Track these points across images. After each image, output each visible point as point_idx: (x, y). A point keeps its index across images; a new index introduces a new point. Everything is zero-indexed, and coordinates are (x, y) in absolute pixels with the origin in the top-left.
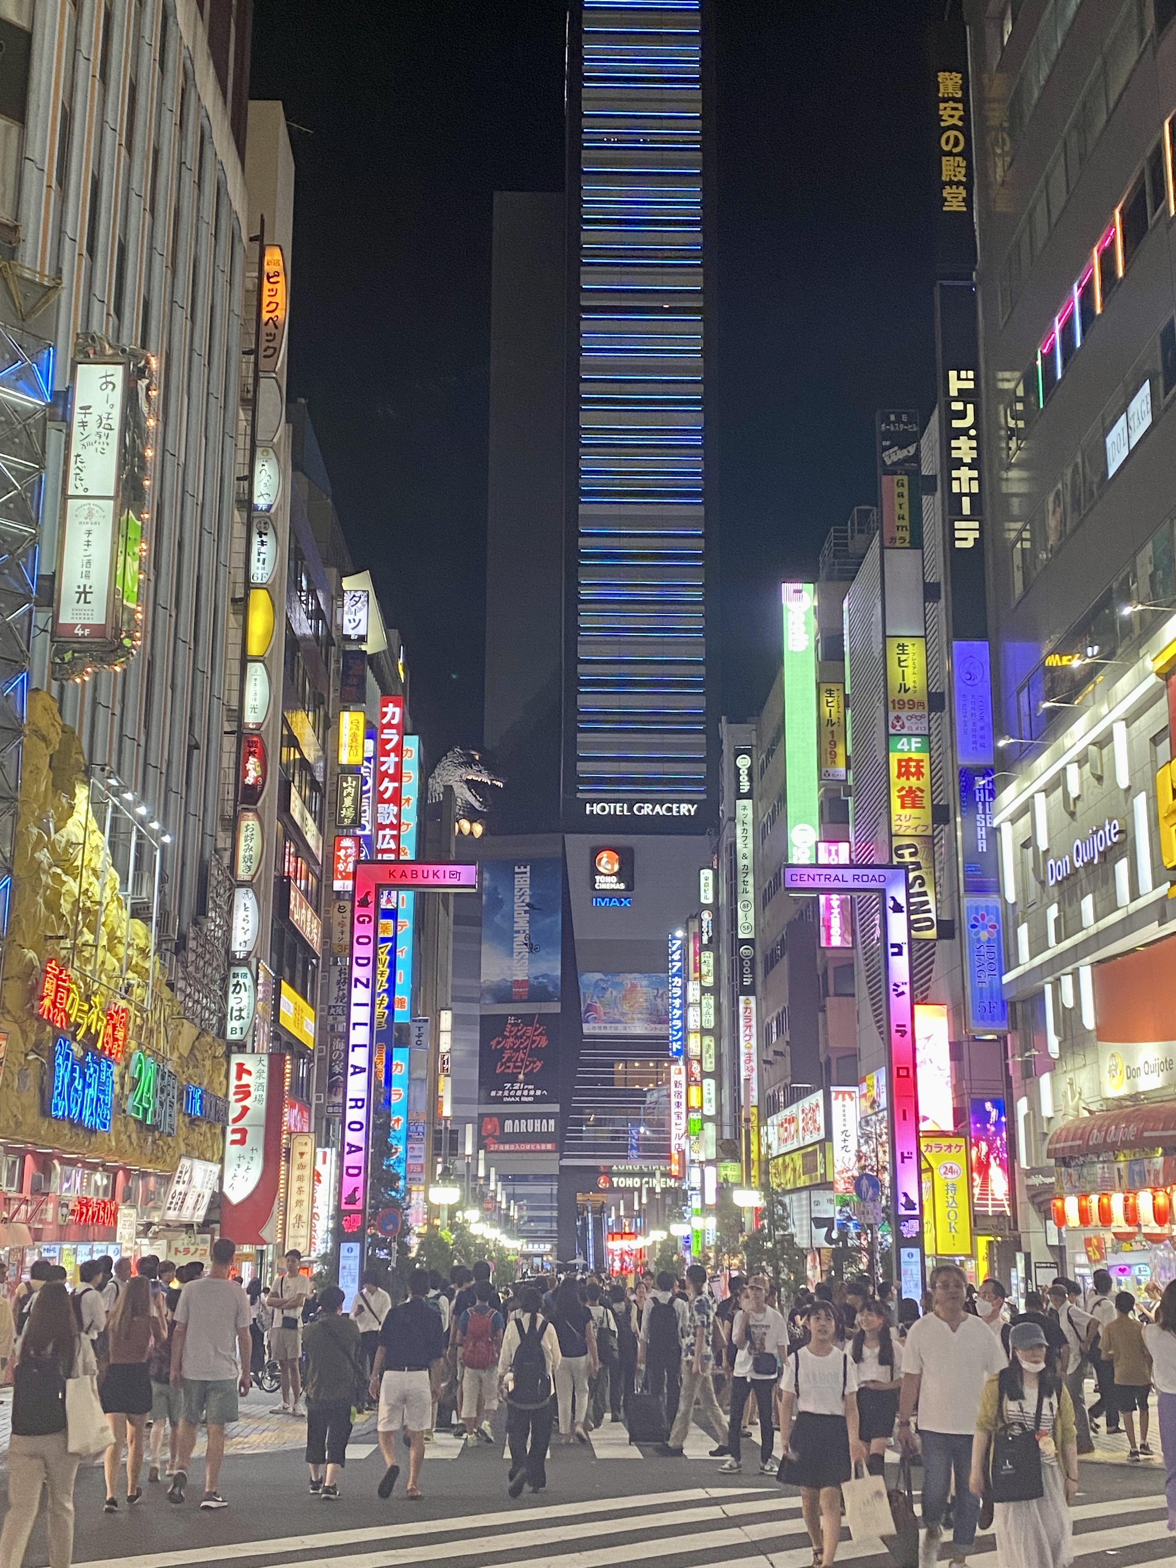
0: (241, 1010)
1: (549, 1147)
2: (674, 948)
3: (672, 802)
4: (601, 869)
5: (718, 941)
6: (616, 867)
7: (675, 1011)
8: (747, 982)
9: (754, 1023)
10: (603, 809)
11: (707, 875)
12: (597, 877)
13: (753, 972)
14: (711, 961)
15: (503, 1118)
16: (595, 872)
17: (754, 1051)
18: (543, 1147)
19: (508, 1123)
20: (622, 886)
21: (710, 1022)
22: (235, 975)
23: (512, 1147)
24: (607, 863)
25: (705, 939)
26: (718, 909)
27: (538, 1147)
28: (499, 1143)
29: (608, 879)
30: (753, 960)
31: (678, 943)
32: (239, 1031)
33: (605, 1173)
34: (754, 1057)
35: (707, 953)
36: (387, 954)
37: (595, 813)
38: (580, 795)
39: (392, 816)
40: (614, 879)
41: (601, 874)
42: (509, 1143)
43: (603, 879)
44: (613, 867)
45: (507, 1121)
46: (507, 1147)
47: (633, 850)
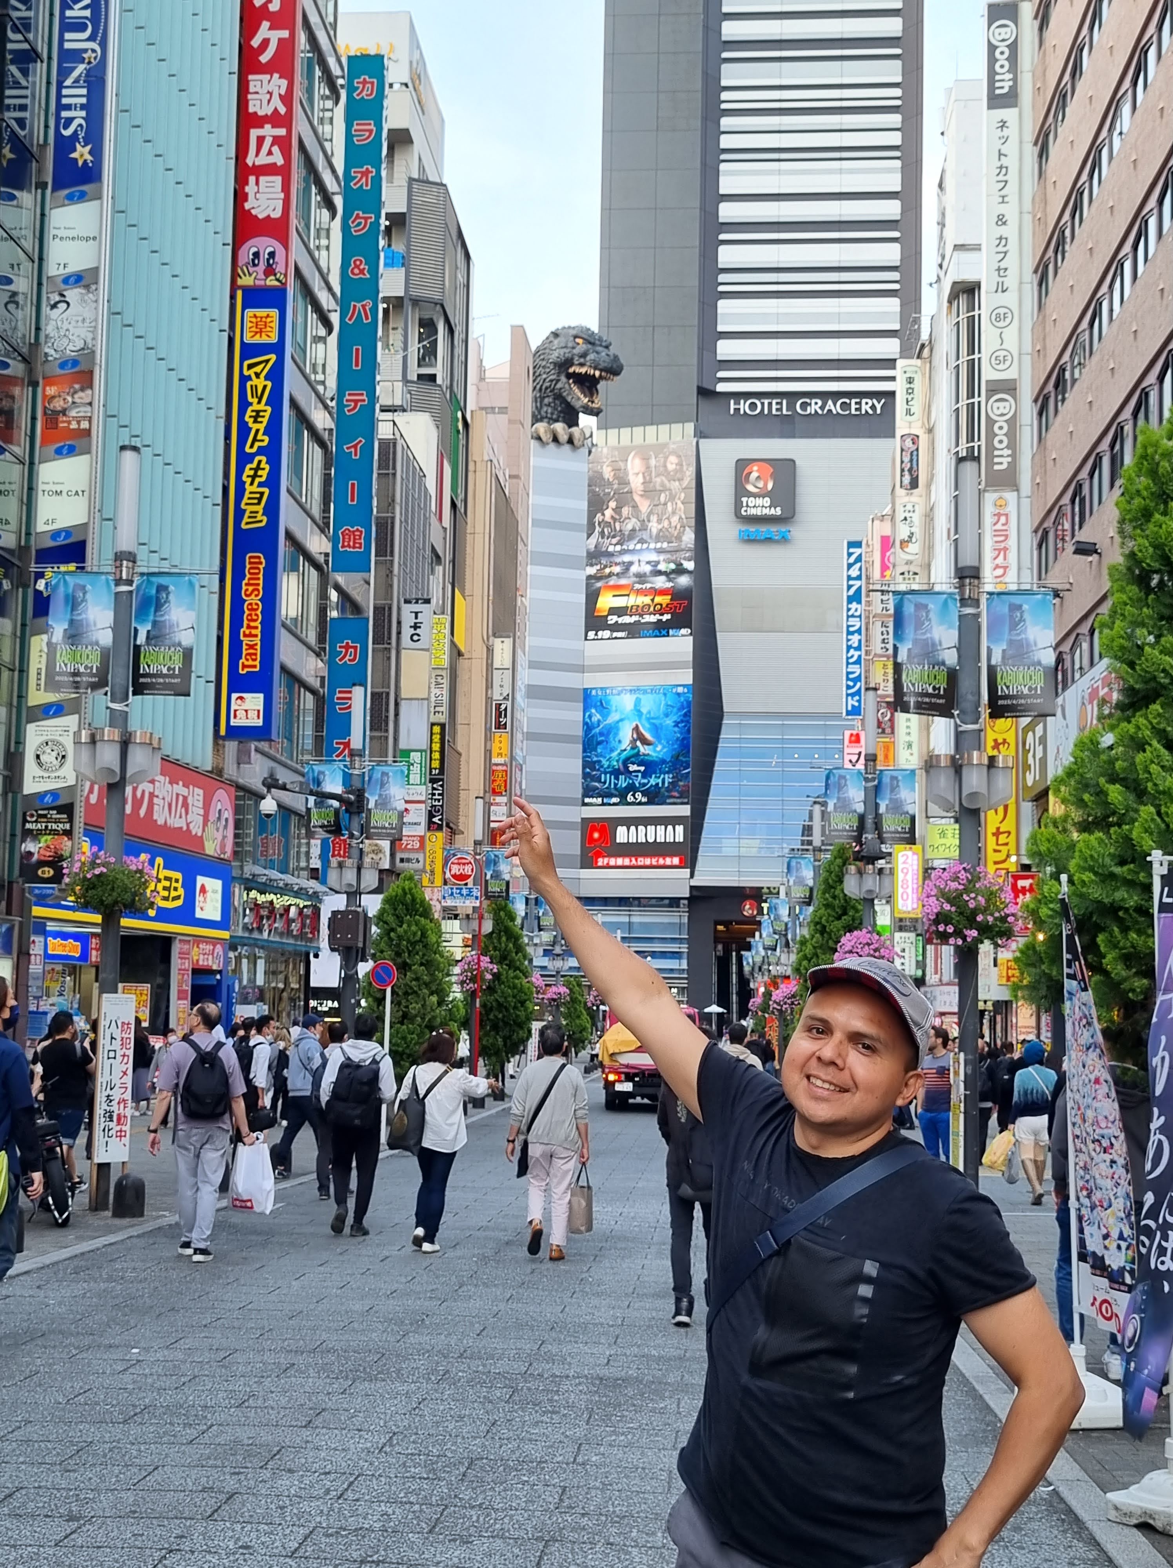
1: (676, 861)
2: (852, 560)
3: (850, 395)
4: (750, 488)
6: (770, 486)
7: (852, 652)
10: (753, 407)
12: (744, 500)
13: (1013, 445)
16: (741, 492)
18: (668, 861)
23: (627, 862)
24: (757, 480)
27: (661, 861)
29: (759, 501)
33: (748, 897)
36: (266, 379)
37: (742, 412)
38: (721, 387)
39: (276, 97)
40: (767, 501)
41: (750, 495)
42: (623, 856)
43: (752, 501)
44: (766, 485)
45: (619, 828)
46: (620, 861)
47: (793, 461)
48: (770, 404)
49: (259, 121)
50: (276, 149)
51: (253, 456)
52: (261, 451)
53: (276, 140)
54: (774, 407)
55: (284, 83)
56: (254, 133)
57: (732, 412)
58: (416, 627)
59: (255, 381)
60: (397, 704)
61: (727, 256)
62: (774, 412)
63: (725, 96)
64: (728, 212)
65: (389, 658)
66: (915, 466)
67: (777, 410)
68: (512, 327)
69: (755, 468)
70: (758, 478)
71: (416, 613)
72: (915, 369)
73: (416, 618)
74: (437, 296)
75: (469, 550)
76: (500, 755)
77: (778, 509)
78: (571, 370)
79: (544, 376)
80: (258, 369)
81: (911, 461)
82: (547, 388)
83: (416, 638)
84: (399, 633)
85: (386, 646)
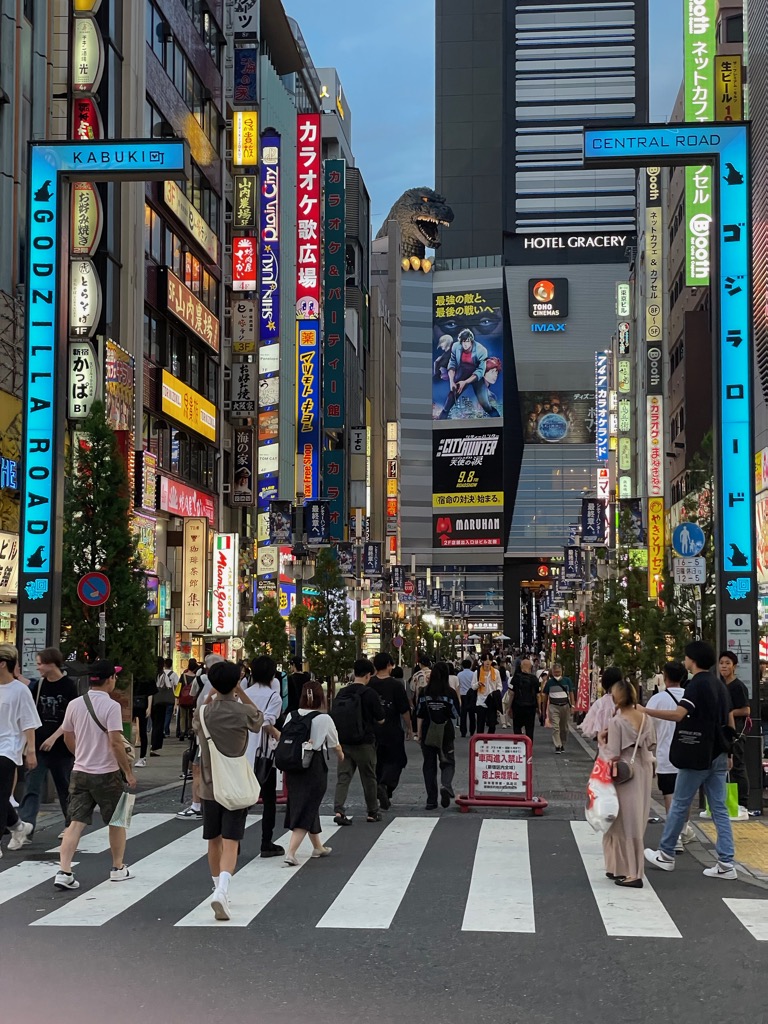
0: (83, 387)
1: (495, 542)
2: (600, 364)
3: (603, 234)
4: (539, 298)
5: (635, 351)
6: (552, 296)
7: (601, 420)
8: (655, 382)
9: (660, 420)
10: (540, 243)
11: (623, 289)
12: (535, 306)
13: (660, 373)
14: (628, 370)
15: (454, 517)
16: (532, 300)
17: (660, 446)
18: (490, 542)
19: (459, 522)
20: (557, 313)
21: (626, 425)
22: (76, 352)
23: (463, 543)
24: (543, 293)
25: (622, 348)
26: (635, 321)
27: (485, 542)
28: (452, 539)
29: (545, 307)
30: (660, 361)
31: (605, 358)
32: (82, 408)
33: (542, 564)
34: (661, 452)
35: (624, 363)
36: (311, 362)
37: (533, 247)
38: (519, 231)
39: (312, 231)
40: (550, 306)
41: (538, 302)
42: (461, 539)
43: (540, 306)
44: (549, 295)
46: (458, 542)
47: (566, 279)
48: (551, 241)
49: (304, 242)
50: (312, 255)
51: (305, 399)
52: (309, 396)
53: (313, 251)
54: (554, 243)
55: (315, 224)
56: (302, 248)
57: (526, 248)
58: (358, 442)
59: (306, 364)
61: (521, 143)
62: (554, 246)
63: (518, 35)
64: (521, 113)
67: (556, 245)
69: (542, 285)
71: (358, 435)
73: (359, 437)
74: (354, 234)
76: (392, 492)
80: (307, 358)
83: (358, 448)
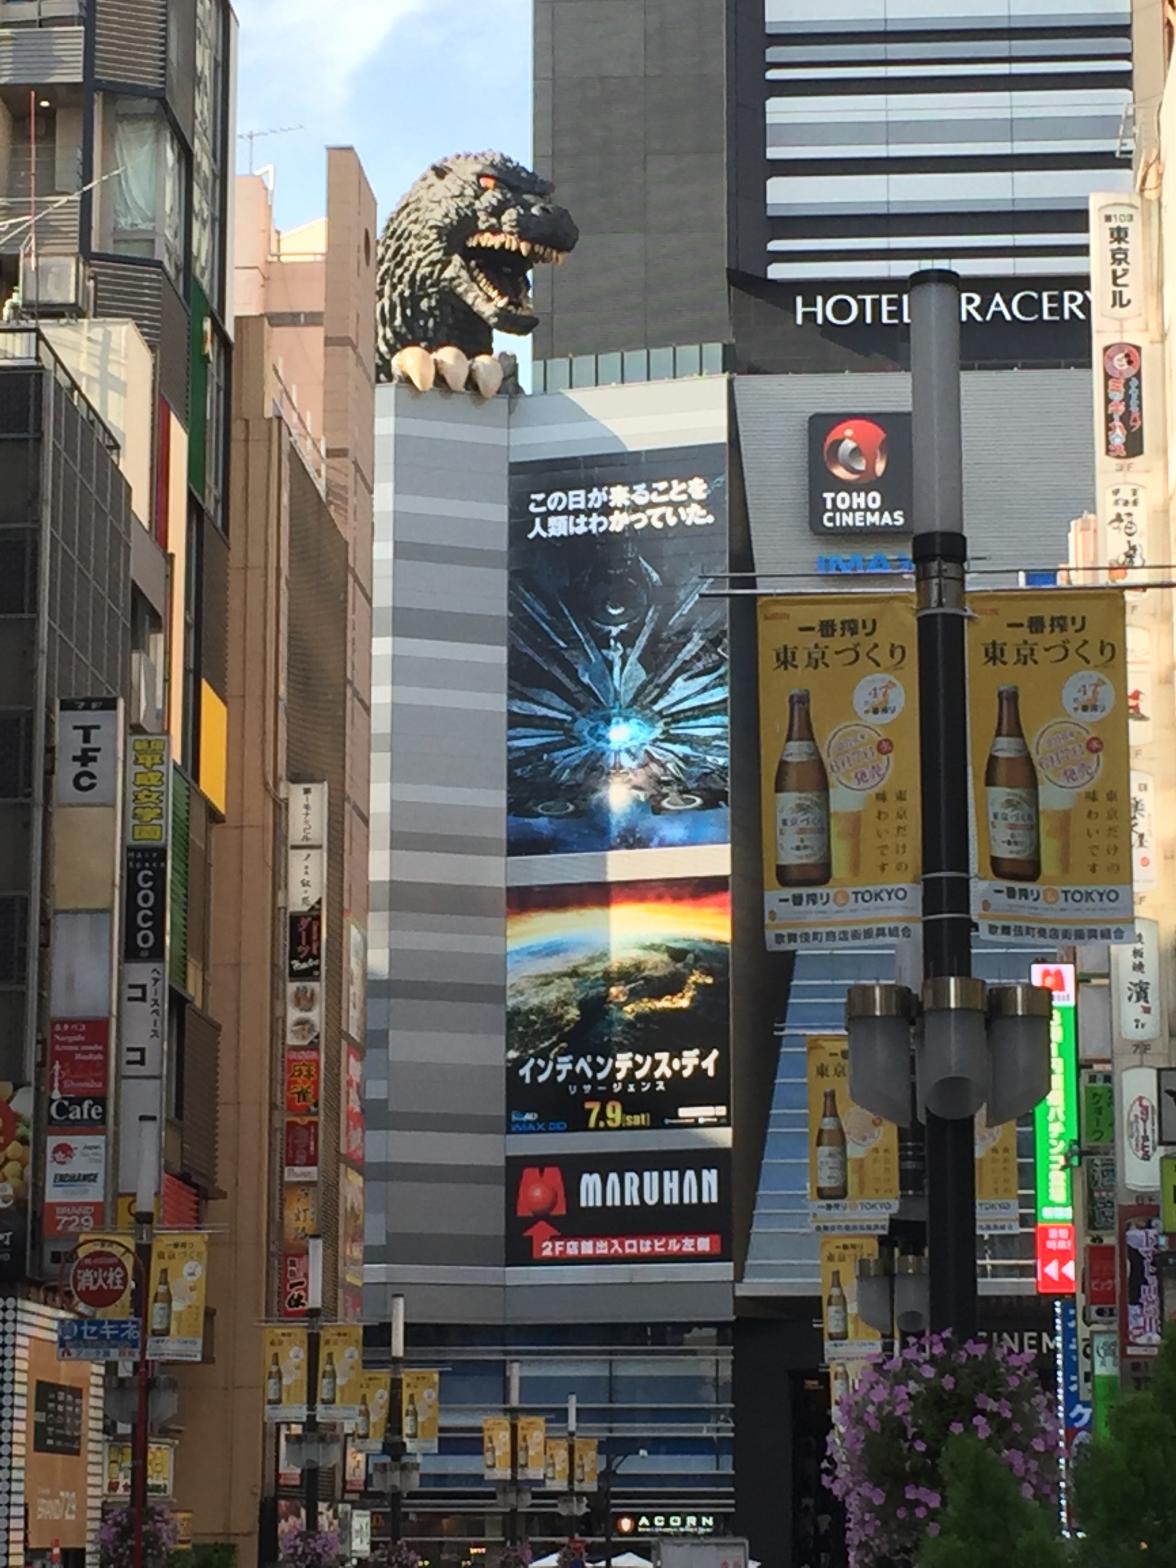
1: (704, 1244)
3: (1038, 283)
4: (840, 472)
6: (880, 467)
10: (842, 311)
12: (828, 496)
16: (821, 480)
18: (688, 1244)
19: (590, 1182)
20: (898, 519)
23: (602, 1248)
24: (854, 456)
27: (674, 1245)
29: (859, 500)
37: (820, 320)
38: (777, 272)
40: (875, 499)
41: (840, 485)
42: (594, 1235)
43: (843, 499)
44: (871, 466)
45: (586, 1177)
46: (587, 1247)
48: (877, 304)
54: (885, 308)
57: (799, 321)
58: (85, 758)
60: (45, 923)
61: (783, 8)
62: (885, 319)
65: (28, 825)
66: (1134, 408)
67: (891, 314)
68: (330, 149)
69: (849, 432)
70: (855, 452)
71: (87, 732)
72: (1127, 211)
73: (86, 739)
74: (153, 82)
75: (234, 602)
77: (898, 514)
78: (472, 243)
79: (420, 254)
81: (1127, 399)
82: (424, 278)
83: (85, 781)
84: (49, 772)
85: (21, 799)
